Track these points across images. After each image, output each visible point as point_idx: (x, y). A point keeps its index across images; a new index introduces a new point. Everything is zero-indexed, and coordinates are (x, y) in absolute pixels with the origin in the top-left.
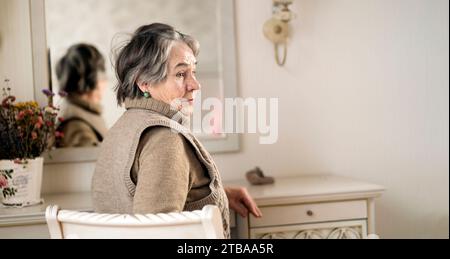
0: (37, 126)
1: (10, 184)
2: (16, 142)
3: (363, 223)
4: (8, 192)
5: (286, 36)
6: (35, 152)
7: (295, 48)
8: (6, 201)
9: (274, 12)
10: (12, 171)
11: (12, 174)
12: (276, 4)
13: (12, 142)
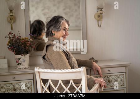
0: (28, 45)
1: (20, 62)
2: (22, 50)
3: (124, 74)
4: (19, 64)
5: (101, 18)
6: (27, 53)
7: (104, 22)
8: (19, 67)
9: (98, 11)
10: (20, 58)
11: (20, 59)
12: (98, 9)
13: (21, 49)
